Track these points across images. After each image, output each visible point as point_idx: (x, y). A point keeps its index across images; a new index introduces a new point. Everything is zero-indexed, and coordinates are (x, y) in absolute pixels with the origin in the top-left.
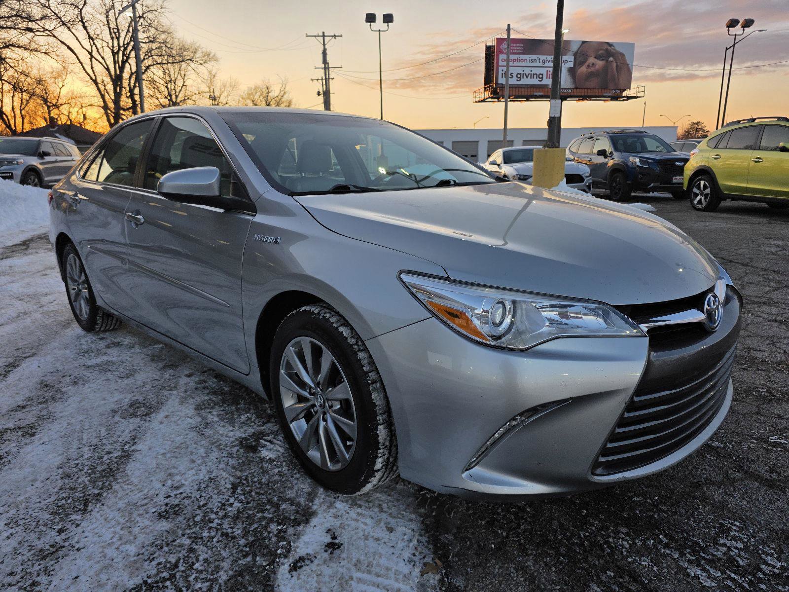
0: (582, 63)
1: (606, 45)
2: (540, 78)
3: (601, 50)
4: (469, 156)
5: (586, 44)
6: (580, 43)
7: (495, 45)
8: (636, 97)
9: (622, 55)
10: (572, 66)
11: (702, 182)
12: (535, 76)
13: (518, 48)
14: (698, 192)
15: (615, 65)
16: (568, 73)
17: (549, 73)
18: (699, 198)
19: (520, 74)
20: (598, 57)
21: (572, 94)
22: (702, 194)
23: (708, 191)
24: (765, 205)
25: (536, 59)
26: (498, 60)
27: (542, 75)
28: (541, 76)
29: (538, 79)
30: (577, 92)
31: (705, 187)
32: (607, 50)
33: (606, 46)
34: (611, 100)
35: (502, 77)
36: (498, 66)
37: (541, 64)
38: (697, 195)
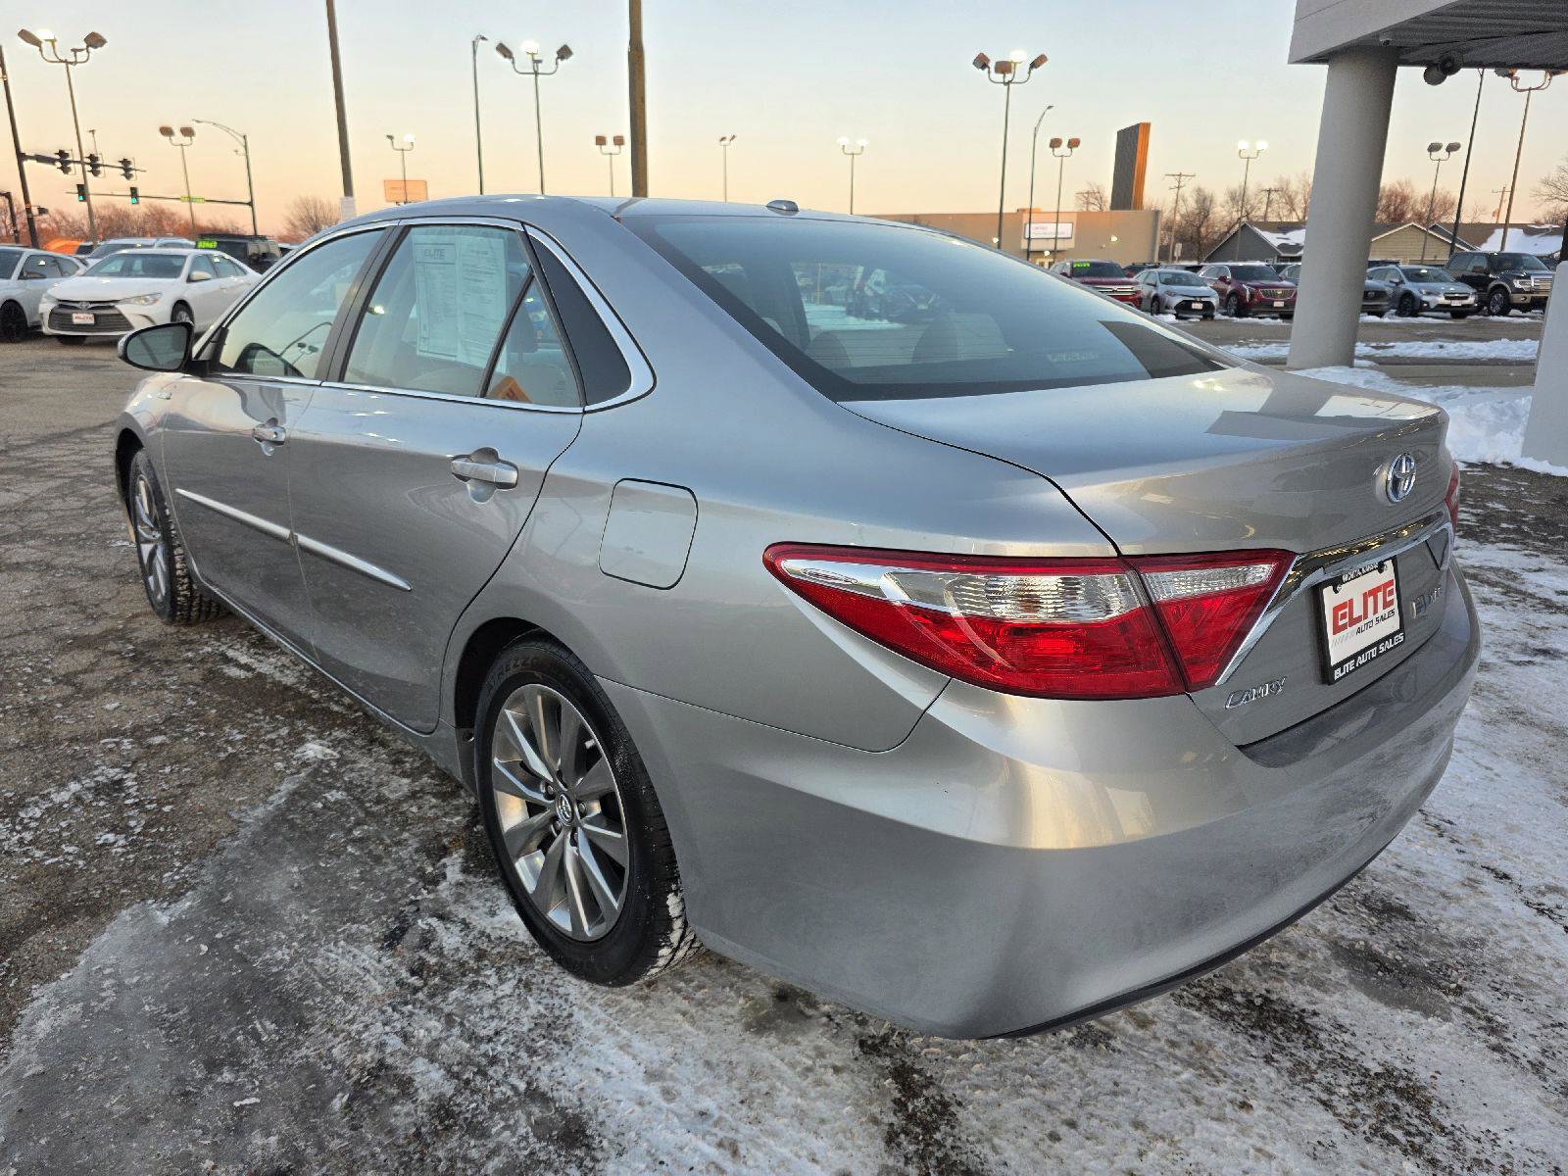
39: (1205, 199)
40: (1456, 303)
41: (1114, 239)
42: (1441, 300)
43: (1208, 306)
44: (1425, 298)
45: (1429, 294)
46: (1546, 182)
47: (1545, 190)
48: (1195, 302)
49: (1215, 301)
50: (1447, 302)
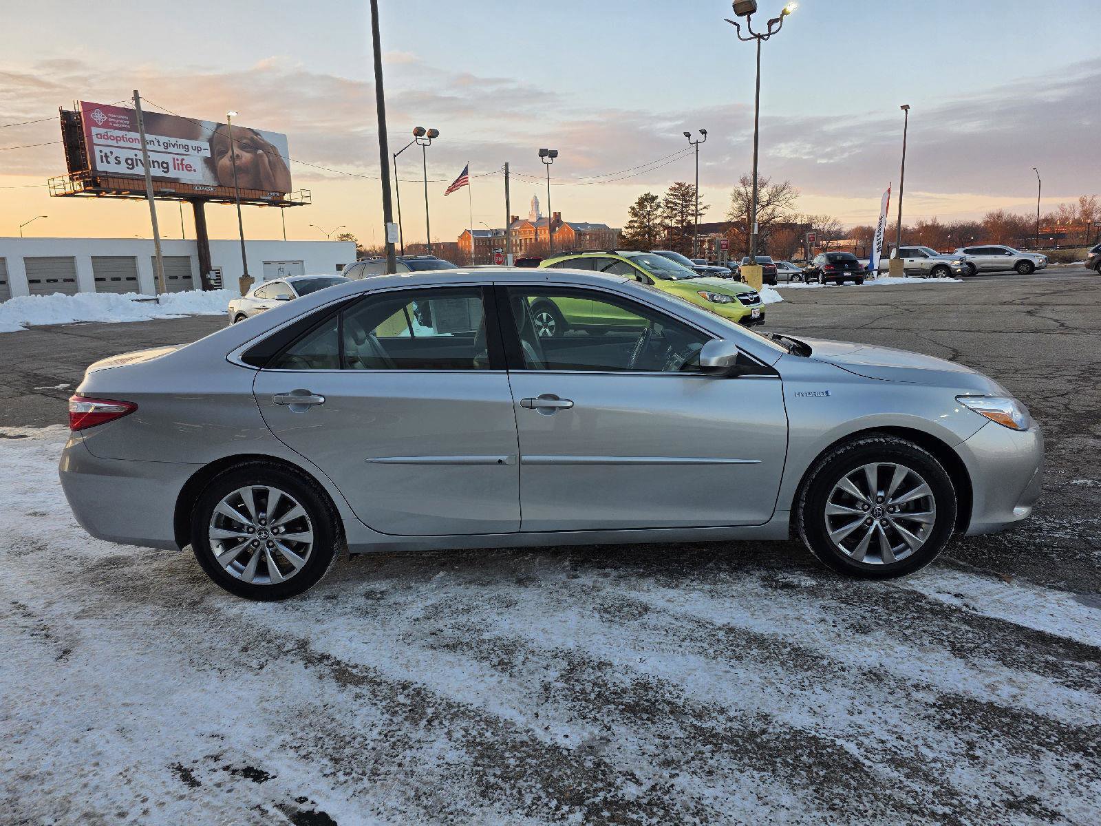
0: (223, 153)
1: (251, 133)
2: (164, 168)
3: (245, 138)
4: (61, 281)
5: (223, 127)
6: (215, 126)
7: (81, 110)
8: (301, 204)
9: (273, 147)
10: (209, 155)
11: (544, 315)
12: (156, 164)
13: (122, 122)
14: (541, 324)
15: (266, 160)
16: (204, 165)
17: (176, 162)
18: (543, 330)
19: (132, 160)
20: (243, 148)
21: (216, 194)
22: (546, 326)
23: (552, 323)
24: (583, 332)
25: (154, 140)
26: (90, 136)
27: (167, 163)
28: (165, 165)
29: (162, 169)
30: (221, 192)
31: (548, 319)
32: (252, 138)
33: (251, 135)
34: (270, 205)
35: (102, 162)
36: (92, 145)
37: (162, 148)
38: (540, 328)
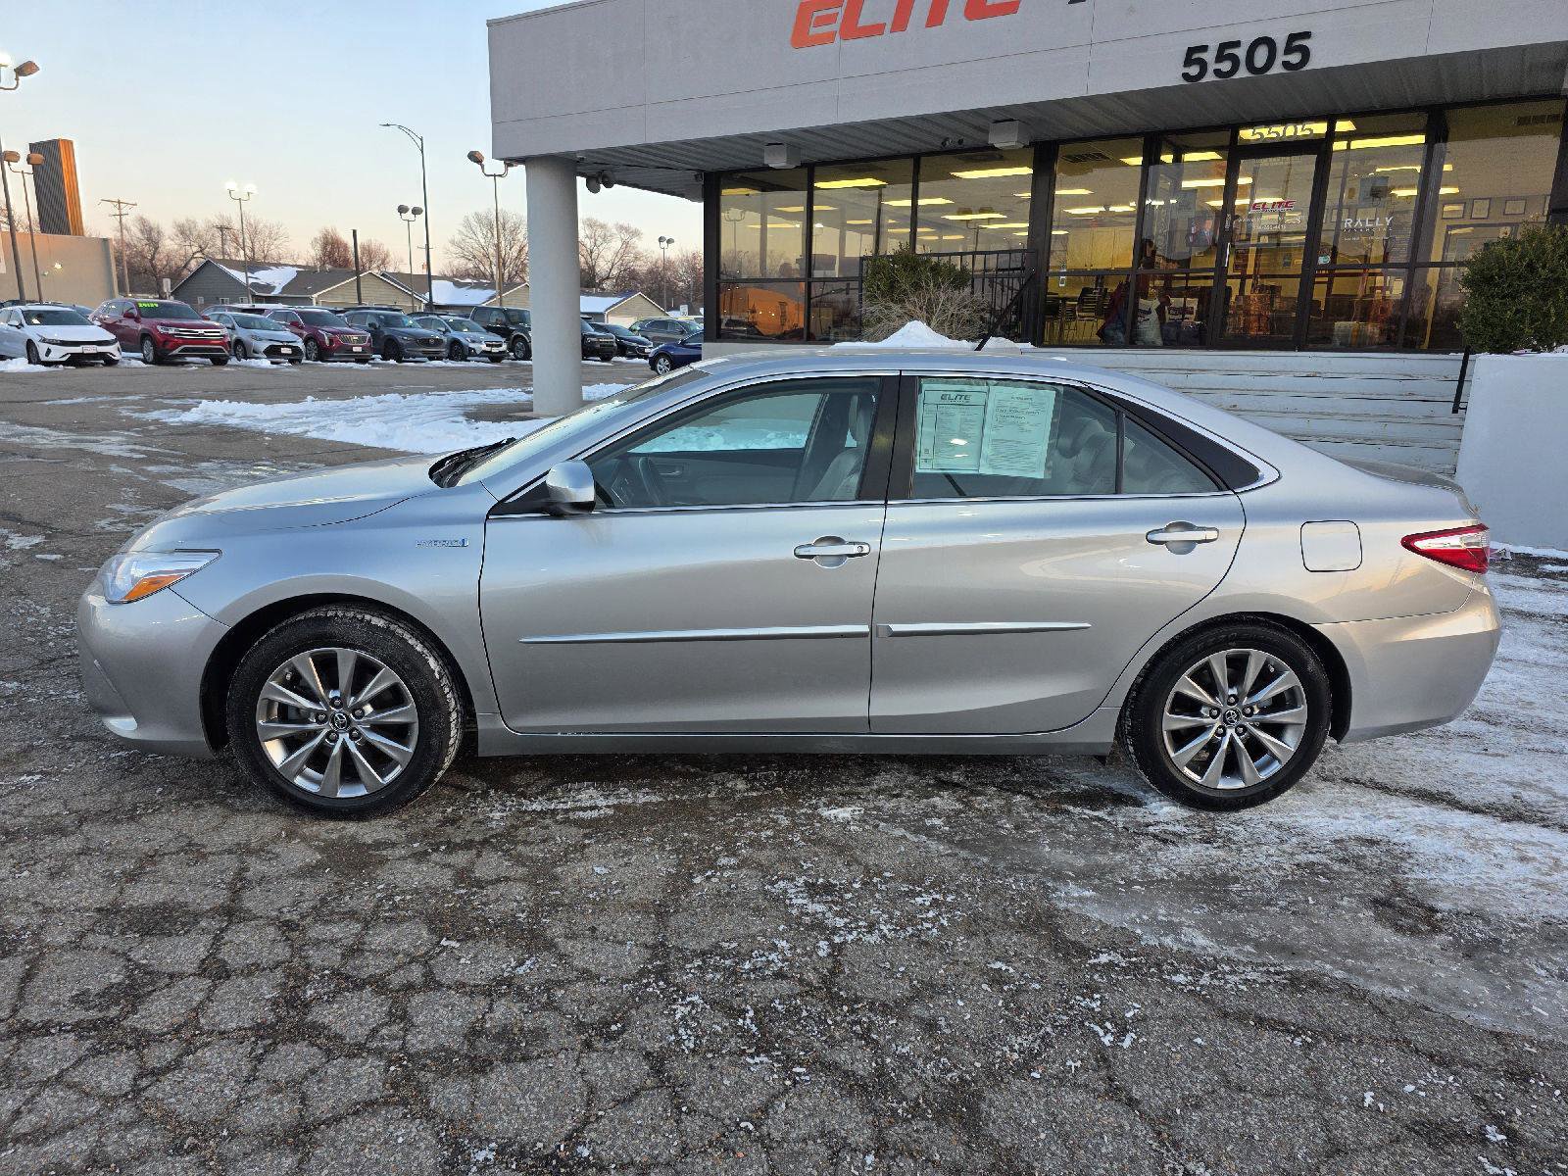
39: (151, 229)
40: (495, 350)
41: (58, 266)
42: (484, 347)
43: (296, 350)
44: (472, 345)
45: (474, 342)
46: (453, 242)
47: (453, 249)
48: (284, 346)
49: (300, 345)
50: (488, 349)
